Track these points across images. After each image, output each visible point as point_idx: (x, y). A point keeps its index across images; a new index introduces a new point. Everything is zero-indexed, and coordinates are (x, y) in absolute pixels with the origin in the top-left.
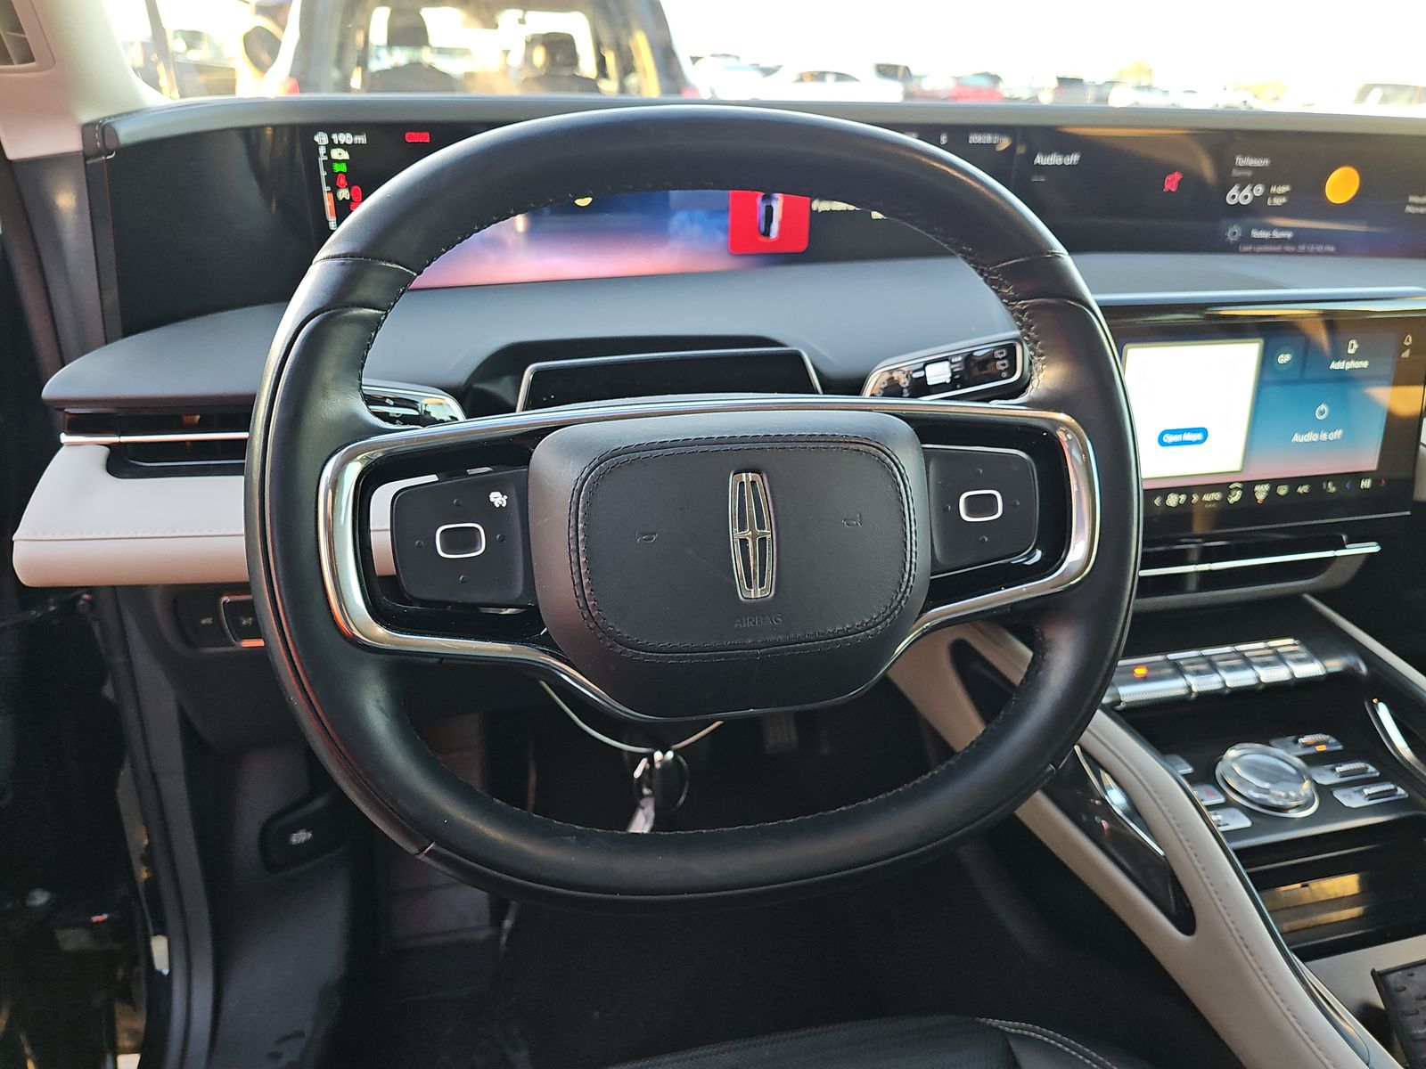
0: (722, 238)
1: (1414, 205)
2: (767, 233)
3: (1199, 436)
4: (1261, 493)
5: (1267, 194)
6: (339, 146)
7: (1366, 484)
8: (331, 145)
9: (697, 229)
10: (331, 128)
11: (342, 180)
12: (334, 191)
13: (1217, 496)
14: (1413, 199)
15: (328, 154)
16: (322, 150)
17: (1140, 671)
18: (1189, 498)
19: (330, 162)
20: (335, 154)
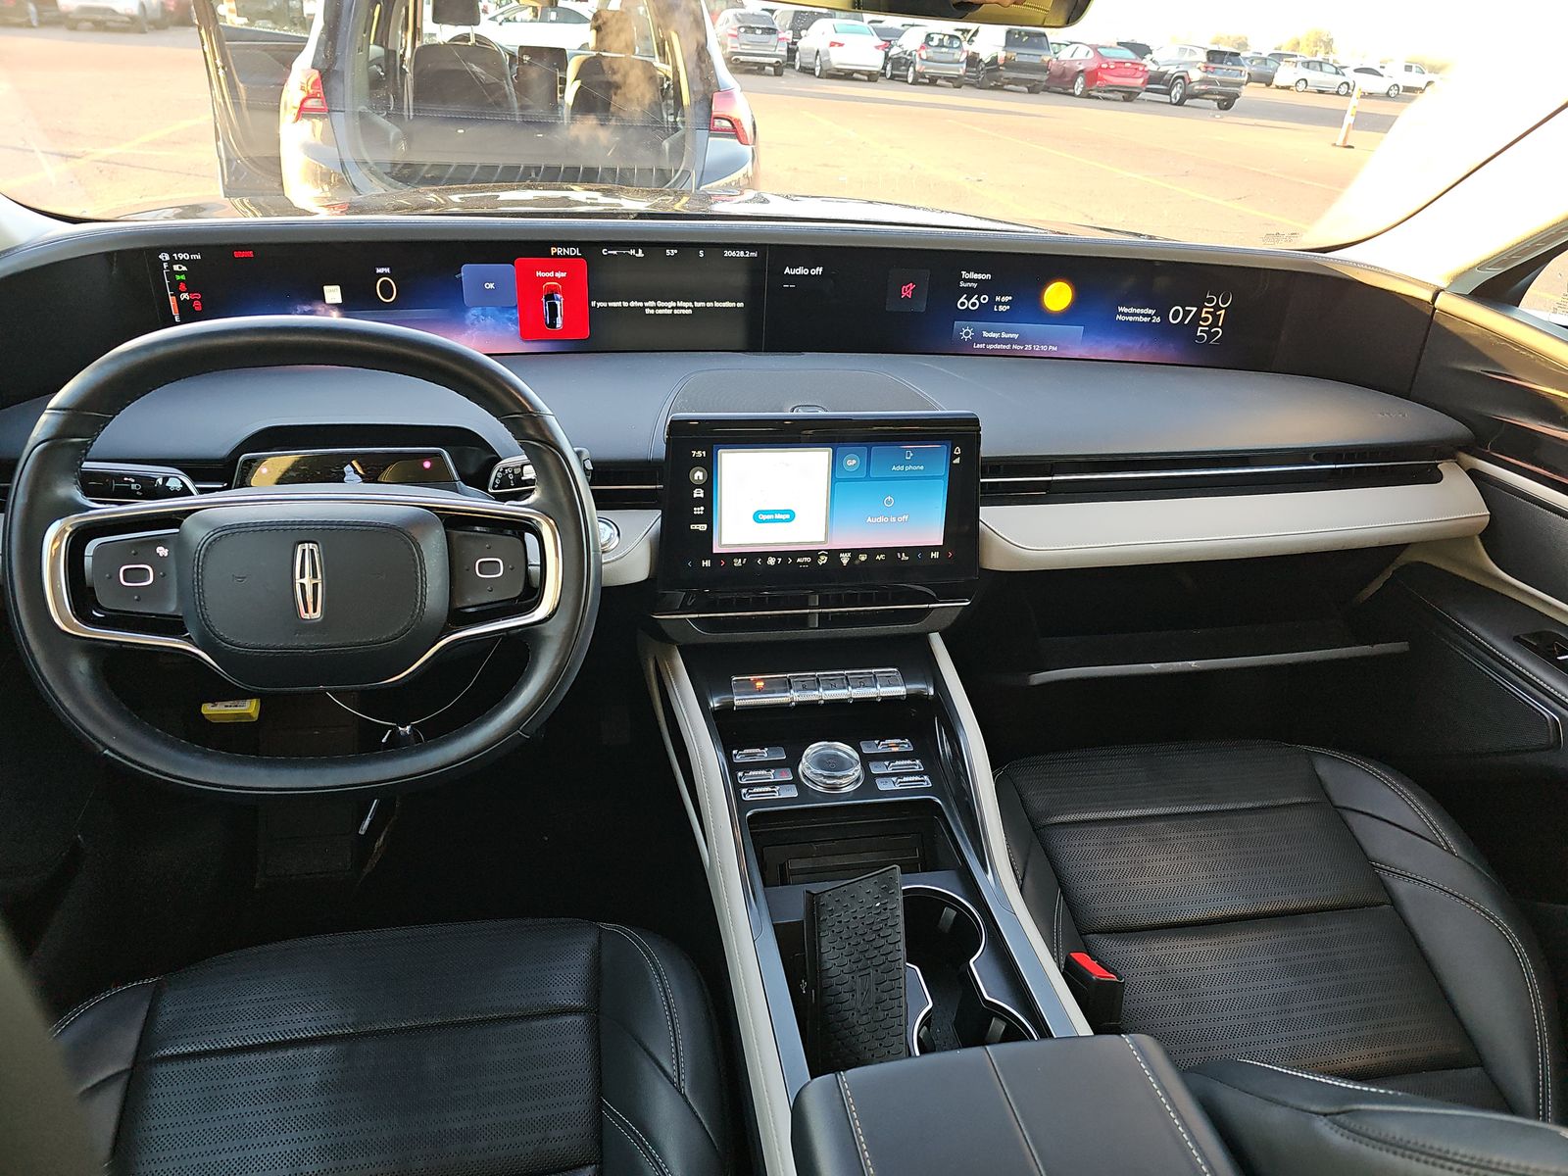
0: (515, 329)
1: (1123, 314)
2: (553, 325)
3: (788, 516)
4: (845, 559)
5: (992, 302)
6: (179, 262)
7: (935, 555)
8: (172, 262)
9: (490, 321)
10: (170, 250)
11: (182, 287)
12: (177, 294)
13: (808, 560)
14: (1120, 309)
15: (170, 267)
16: (165, 265)
17: (760, 684)
18: (785, 560)
19: (172, 274)
20: (176, 268)
